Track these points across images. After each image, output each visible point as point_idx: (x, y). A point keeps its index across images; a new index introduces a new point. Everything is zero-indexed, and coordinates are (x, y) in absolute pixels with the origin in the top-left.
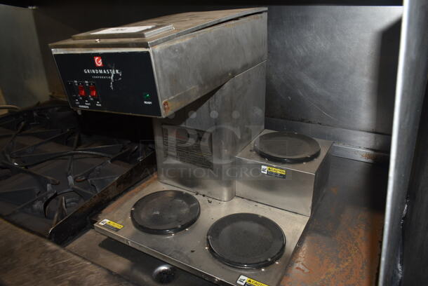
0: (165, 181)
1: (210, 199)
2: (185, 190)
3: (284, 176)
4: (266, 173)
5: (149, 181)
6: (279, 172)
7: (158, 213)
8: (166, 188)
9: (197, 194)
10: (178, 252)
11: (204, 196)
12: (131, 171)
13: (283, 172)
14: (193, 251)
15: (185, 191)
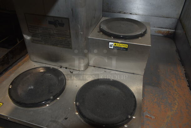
0: (35, 60)
1: (72, 71)
2: (52, 65)
3: (126, 49)
4: (112, 48)
5: (22, 61)
6: (122, 46)
7: (32, 87)
8: (36, 65)
9: (61, 67)
10: (54, 121)
11: (66, 68)
12: (7, 55)
13: (126, 46)
14: (66, 119)
15: (52, 67)
